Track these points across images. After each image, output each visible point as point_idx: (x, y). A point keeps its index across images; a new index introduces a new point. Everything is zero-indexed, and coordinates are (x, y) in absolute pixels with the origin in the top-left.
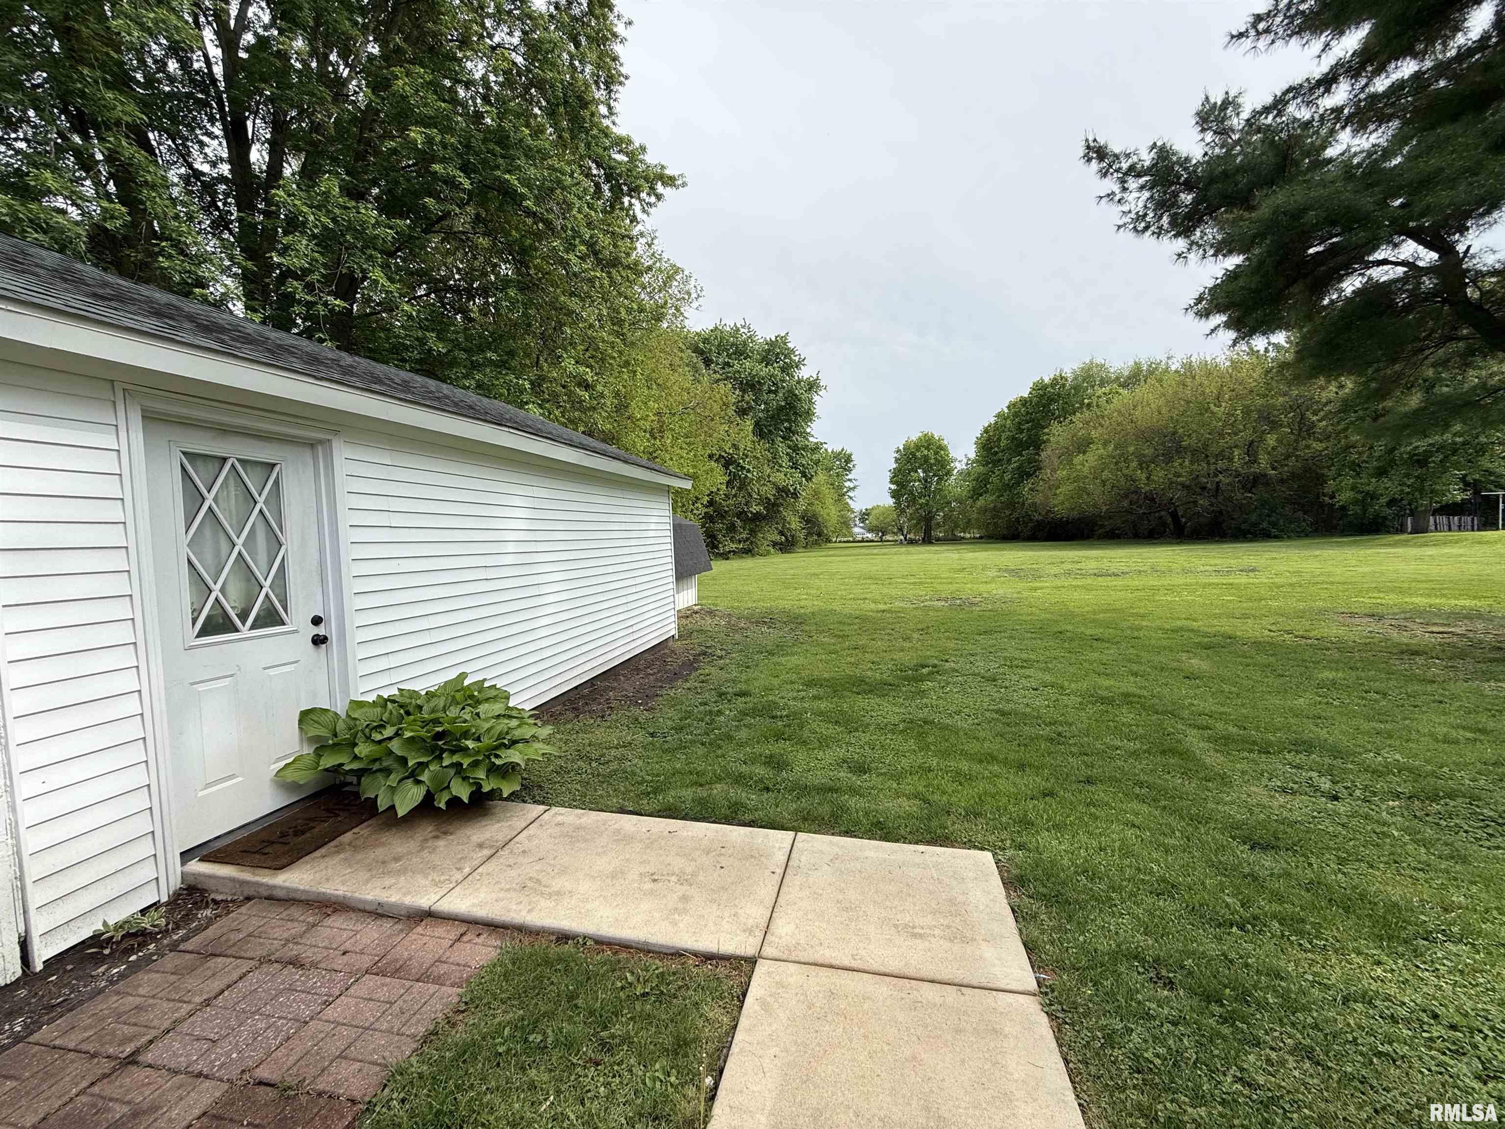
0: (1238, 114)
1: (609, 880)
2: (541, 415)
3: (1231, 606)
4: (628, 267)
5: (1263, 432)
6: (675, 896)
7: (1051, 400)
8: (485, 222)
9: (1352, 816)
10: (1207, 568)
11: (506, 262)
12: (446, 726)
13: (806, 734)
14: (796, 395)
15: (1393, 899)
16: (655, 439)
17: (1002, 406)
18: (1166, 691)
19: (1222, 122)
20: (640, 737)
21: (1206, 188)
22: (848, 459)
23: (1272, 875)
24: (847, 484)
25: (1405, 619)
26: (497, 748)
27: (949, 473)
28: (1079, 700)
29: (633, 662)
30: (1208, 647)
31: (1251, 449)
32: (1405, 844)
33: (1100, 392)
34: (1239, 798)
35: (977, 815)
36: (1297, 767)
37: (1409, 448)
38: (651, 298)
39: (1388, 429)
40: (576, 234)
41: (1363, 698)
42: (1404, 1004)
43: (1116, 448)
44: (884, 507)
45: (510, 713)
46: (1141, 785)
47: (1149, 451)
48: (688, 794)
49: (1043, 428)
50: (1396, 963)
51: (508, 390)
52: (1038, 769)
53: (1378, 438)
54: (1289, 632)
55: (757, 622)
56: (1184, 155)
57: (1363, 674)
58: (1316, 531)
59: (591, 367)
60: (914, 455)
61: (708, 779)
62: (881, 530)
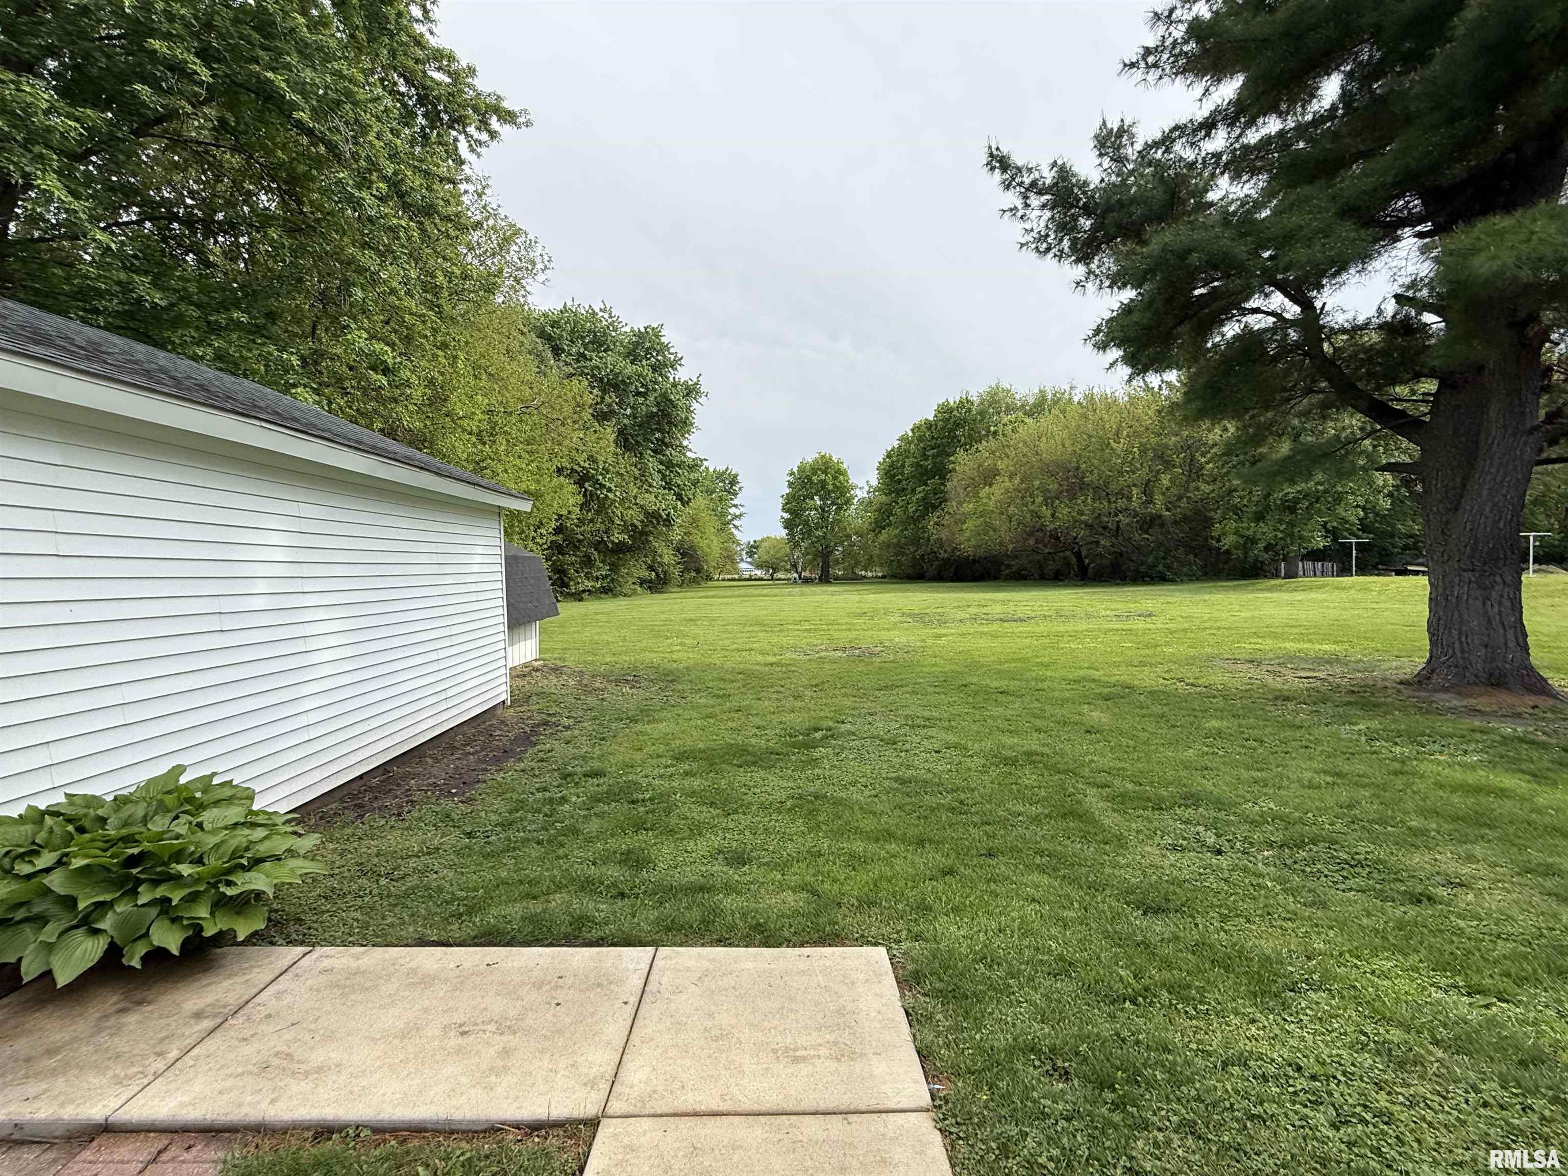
0: (1132, 144)
1: (396, 1041)
2: (318, 403)
3: (1129, 653)
4: (447, 219)
5: (1158, 471)
6: (492, 1051)
7: (957, 425)
8: (233, 132)
9: (1233, 870)
10: (1108, 612)
11: (269, 190)
12: (146, 846)
13: (674, 820)
14: (670, 400)
15: (1267, 952)
16: (484, 444)
17: (906, 428)
18: (1068, 747)
19: (1118, 149)
20: (453, 839)
21: (1103, 216)
22: (734, 481)
23: (1162, 940)
24: (732, 510)
25: (1279, 664)
26: (230, 871)
27: (848, 502)
28: (983, 761)
29: (445, 739)
30: (1107, 699)
31: (1147, 488)
32: (1277, 894)
33: (1005, 420)
34: (1134, 859)
35: (871, 904)
36: (1187, 822)
37: (1281, 494)
38: (482, 263)
39: (1262, 475)
40: (374, 166)
41: (1244, 746)
42: (1273, 1060)
43: (1022, 481)
44: (776, 539)
45: (254, 819)
46: (1041, 853)
47: (1053, 487)
48: (516, 910)
49: (949, 455)
50: (1267, 1019)
51: (266, 366)
52: (937, 844)
53: (1255, 483)
54: (1181, 680)
55: (617, 681)
56: (1083, 178)
57: (1244, 722)
58: (1206, 574)
59: (392, 345)
60: (810, 479)
61: (545, 888)
62: (771, 566)
